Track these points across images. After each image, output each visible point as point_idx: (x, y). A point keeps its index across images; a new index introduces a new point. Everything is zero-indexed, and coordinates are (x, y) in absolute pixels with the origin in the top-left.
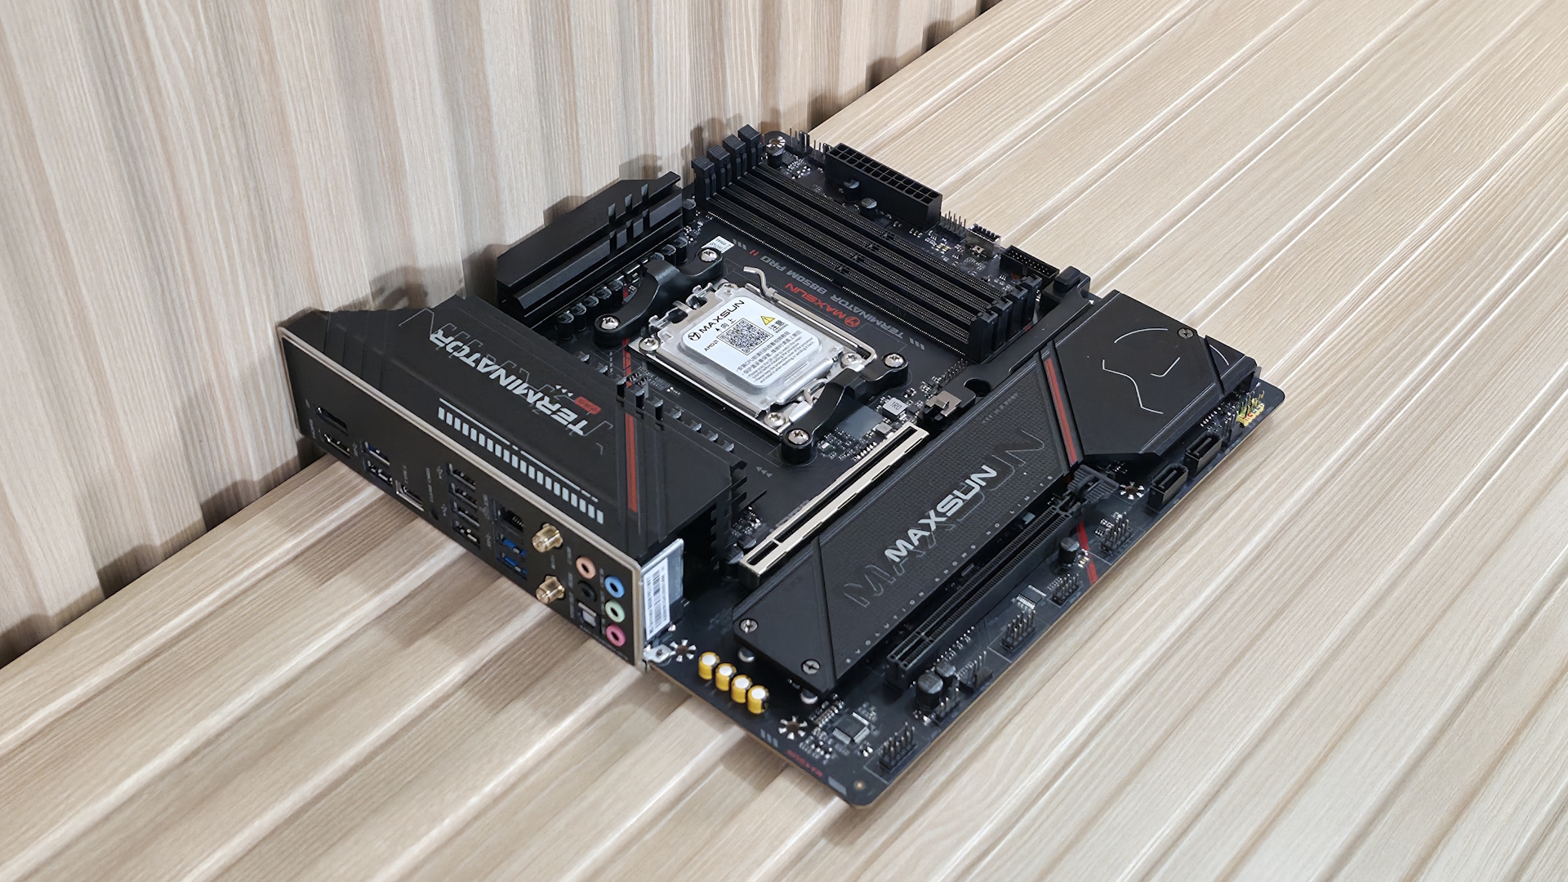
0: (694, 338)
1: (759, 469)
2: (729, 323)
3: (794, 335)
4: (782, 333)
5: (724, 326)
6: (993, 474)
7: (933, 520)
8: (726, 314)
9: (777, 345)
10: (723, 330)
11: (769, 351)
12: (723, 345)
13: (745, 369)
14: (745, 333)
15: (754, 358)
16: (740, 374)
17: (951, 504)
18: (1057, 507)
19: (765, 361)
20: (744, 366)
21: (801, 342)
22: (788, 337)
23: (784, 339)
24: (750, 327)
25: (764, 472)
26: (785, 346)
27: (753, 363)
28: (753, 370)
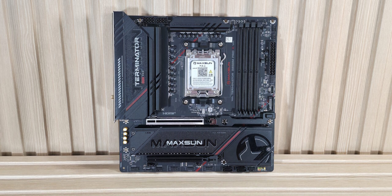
0: (194, 64)
1: (176, 98)
2: (204, 66)
3: (211, 80)
4: (209, 77)
5: (202, 66)
6: (201, 144)
7: (181, 143)
8: (206, 63)
9: (206, 79)
10: (201, 66)
11: (202, 80)
12: (197, 70)
13: (194, 79)
14: (204, 71)
15: (198, 78)
16: (192, 79)
17: (187, 143)
18: (203, 159)
19: (199, 81)
20: (195, 79)
21: (210, 83)
22: (209, 79)
23: (208, 79)
24: (206, 71)
25: (176, 100)
26: (206, 81)
27: (197, 79)
28: (195, 81)
